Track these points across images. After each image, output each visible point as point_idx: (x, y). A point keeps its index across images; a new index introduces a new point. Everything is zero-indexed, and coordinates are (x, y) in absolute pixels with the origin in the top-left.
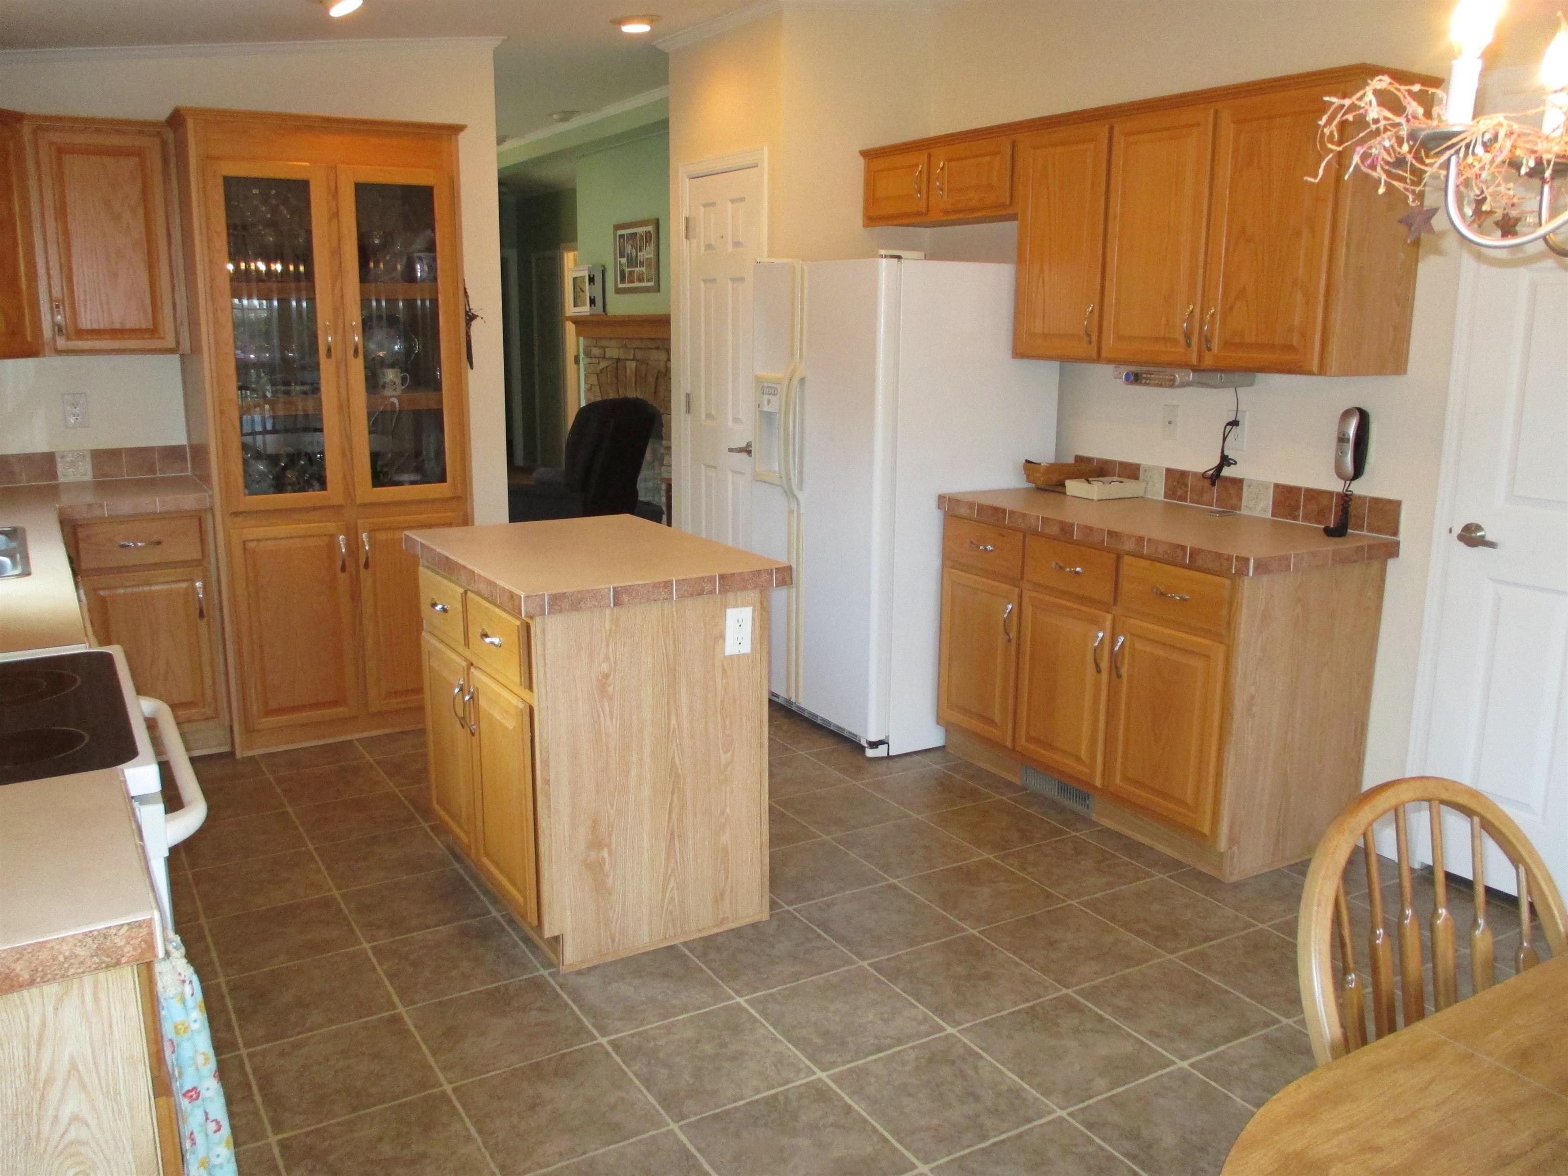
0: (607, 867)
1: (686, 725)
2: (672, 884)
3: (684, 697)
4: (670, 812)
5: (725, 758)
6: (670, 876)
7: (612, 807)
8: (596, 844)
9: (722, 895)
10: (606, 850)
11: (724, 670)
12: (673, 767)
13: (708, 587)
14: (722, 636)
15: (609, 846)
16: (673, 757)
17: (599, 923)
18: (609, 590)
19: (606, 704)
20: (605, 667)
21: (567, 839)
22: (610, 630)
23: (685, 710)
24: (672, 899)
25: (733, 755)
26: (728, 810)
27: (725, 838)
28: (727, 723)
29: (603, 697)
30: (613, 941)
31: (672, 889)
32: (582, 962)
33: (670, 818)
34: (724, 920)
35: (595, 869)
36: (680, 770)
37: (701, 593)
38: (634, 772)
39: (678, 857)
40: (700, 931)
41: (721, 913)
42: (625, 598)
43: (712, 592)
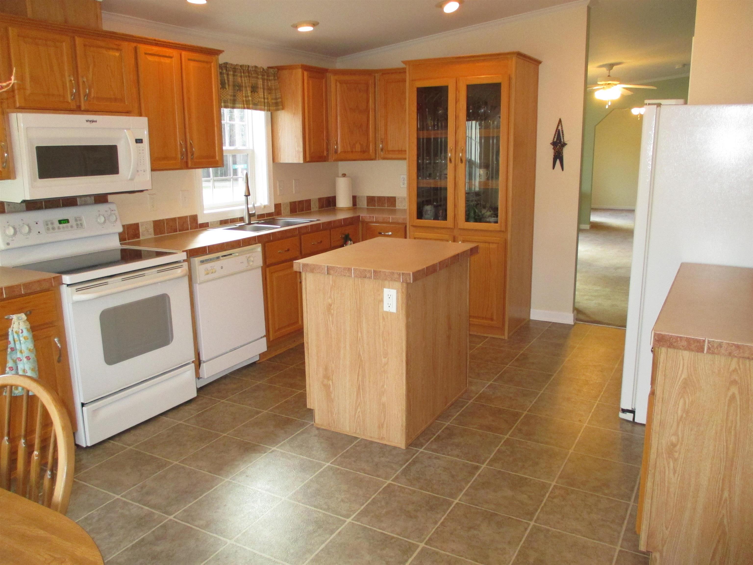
0: (331, 389)
1: (365, 337)
2: (359, 410)
3: (364, 325)
4: (358, 376)
5: (384, 360)
6: (358, 406)
7: (333, 364)
8: (327, 377)
9: (382, 425)
10: (331, 381)
11: (383, 317)
12: (359, 355)
13: (368, 275)
14: (382, 301)
15: (332, 380)
16: (360, 350)
17: (328, 412)
18: (325, 267)
19: (330, 317)
20: (330, 301)
21: (315, 370)
22: (332, 285)
23: (365, 331)
24: (359, 416)
25: (388, 359)
26: (385, 386)
27: (384, 399)
28: (385, 344)
29: (329, 314)
30: (334, 422)
31: (359, 412)
32: (322, 425)
33: (358, 379)
34: (383, 438)
35: (327, 387)
36: (363, 358)
37: (365, 277)
38: (342, 352)
39: (362, 398)
40: (371, 437)
41: (382, 434)
42: (332, 272)
43: (370, 278)
